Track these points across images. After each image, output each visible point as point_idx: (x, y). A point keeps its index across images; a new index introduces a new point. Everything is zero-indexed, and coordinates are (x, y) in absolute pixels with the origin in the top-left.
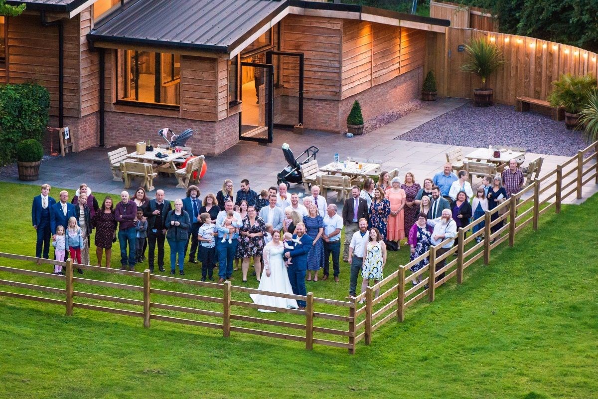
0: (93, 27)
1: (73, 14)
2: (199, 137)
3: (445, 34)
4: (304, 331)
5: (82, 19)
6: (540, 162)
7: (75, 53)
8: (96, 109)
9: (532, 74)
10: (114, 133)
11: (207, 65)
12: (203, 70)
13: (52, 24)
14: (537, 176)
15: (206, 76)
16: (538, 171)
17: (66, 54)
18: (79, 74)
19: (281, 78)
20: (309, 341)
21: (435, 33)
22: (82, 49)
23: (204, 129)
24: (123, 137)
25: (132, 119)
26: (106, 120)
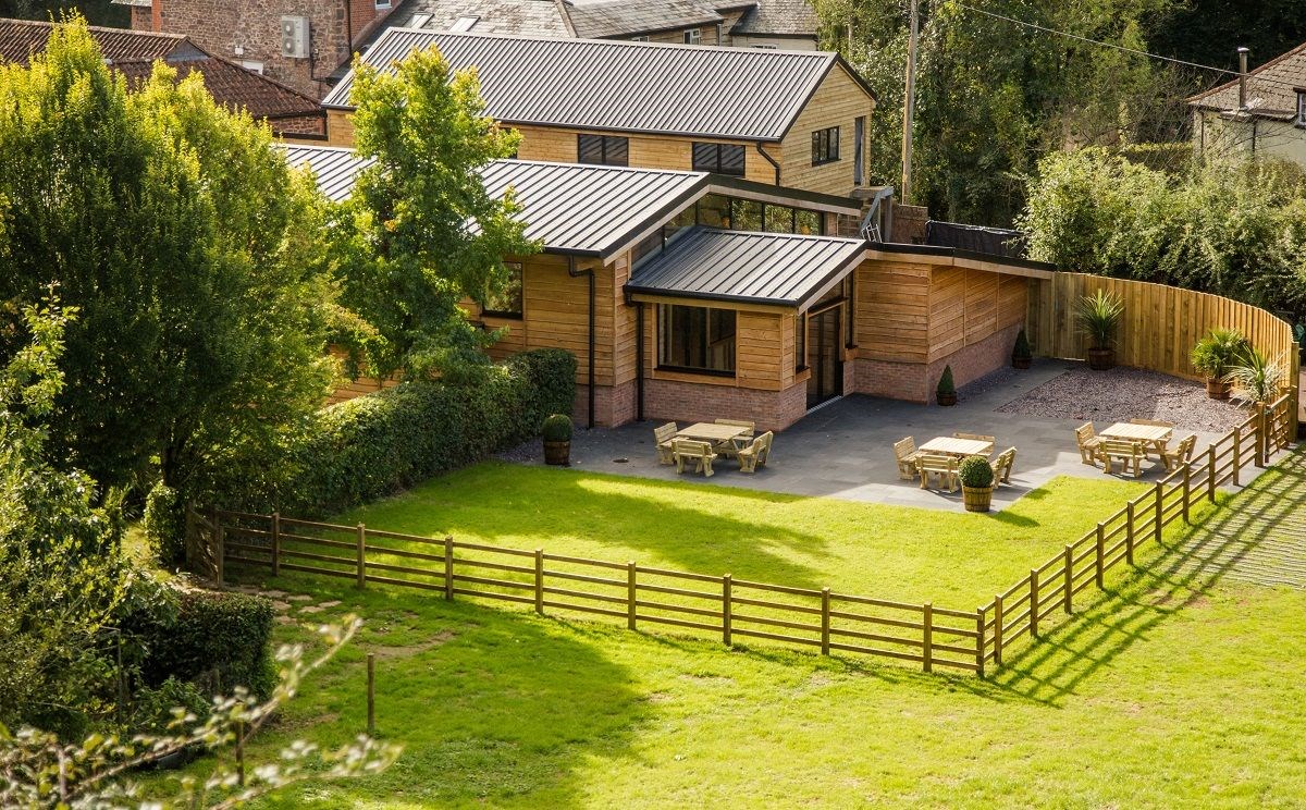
0: (630, 276)
1: (607, 262)
2: (760, 410)
3: (1050, 280)
4: (922, 649)
5: (617, 268)
6: (1194, 439)
7: (610, 309)
8: (634, 376)
9: (1162, 332)
10: (655, 405)
11: (769, 322)
12: (763, 329)
13: (582, 273)
14: (1188, 459)
15: (768, 335)
16: (1190, 452)
17: (597, 309)
18: (613, 333)
19: (855, 336)
20: (928, 661)
21: (1038, 280)
22: (619, 303)
23: (766, 400)
24: (666, 409)
25: (678, 387)
26: (645, 388)
